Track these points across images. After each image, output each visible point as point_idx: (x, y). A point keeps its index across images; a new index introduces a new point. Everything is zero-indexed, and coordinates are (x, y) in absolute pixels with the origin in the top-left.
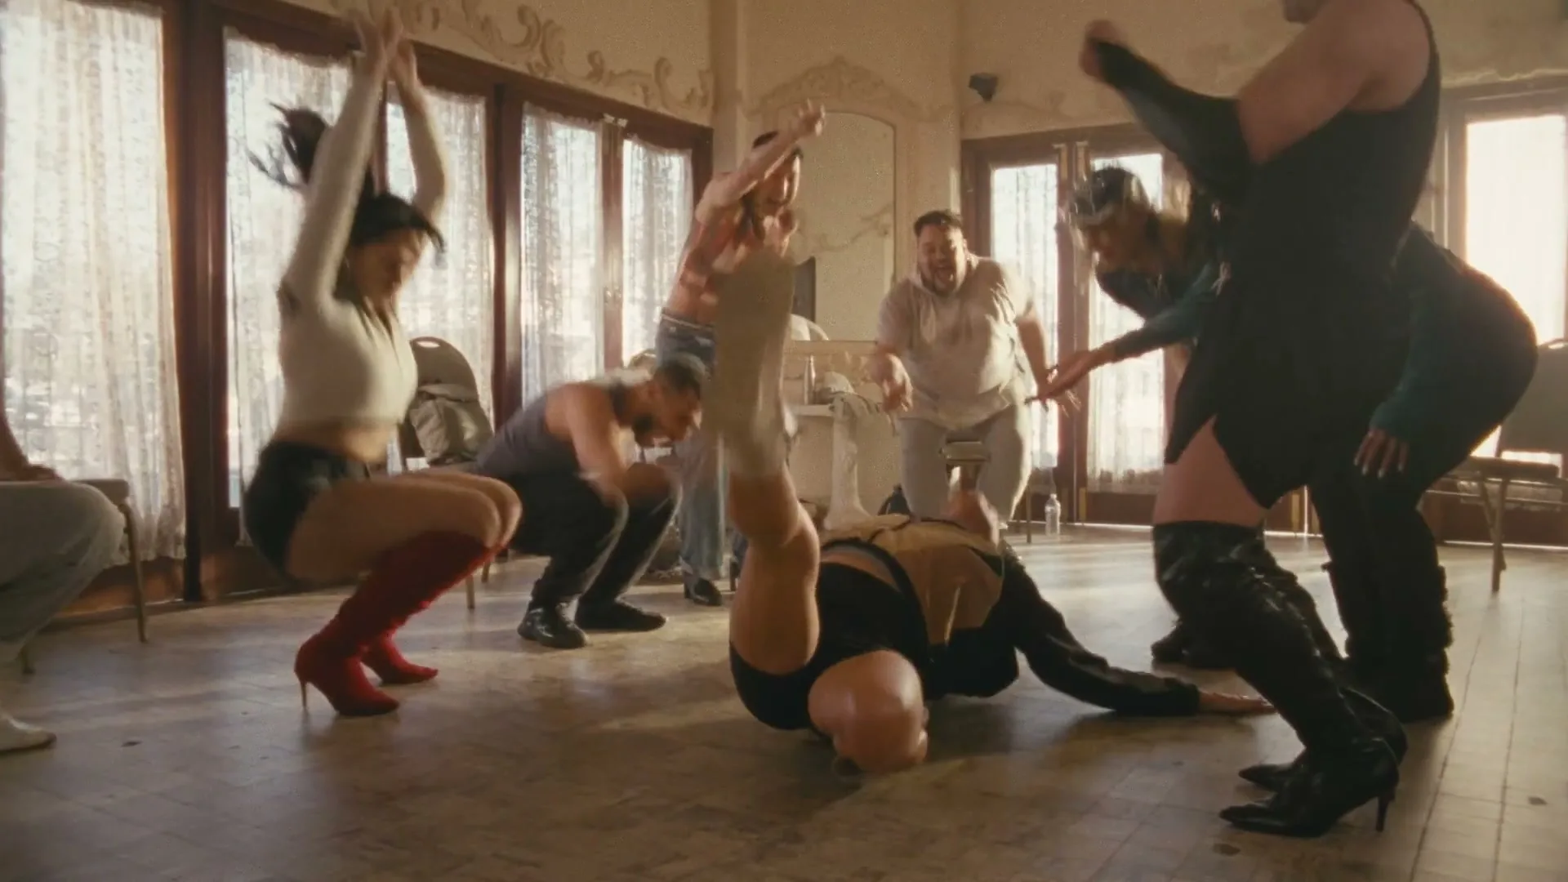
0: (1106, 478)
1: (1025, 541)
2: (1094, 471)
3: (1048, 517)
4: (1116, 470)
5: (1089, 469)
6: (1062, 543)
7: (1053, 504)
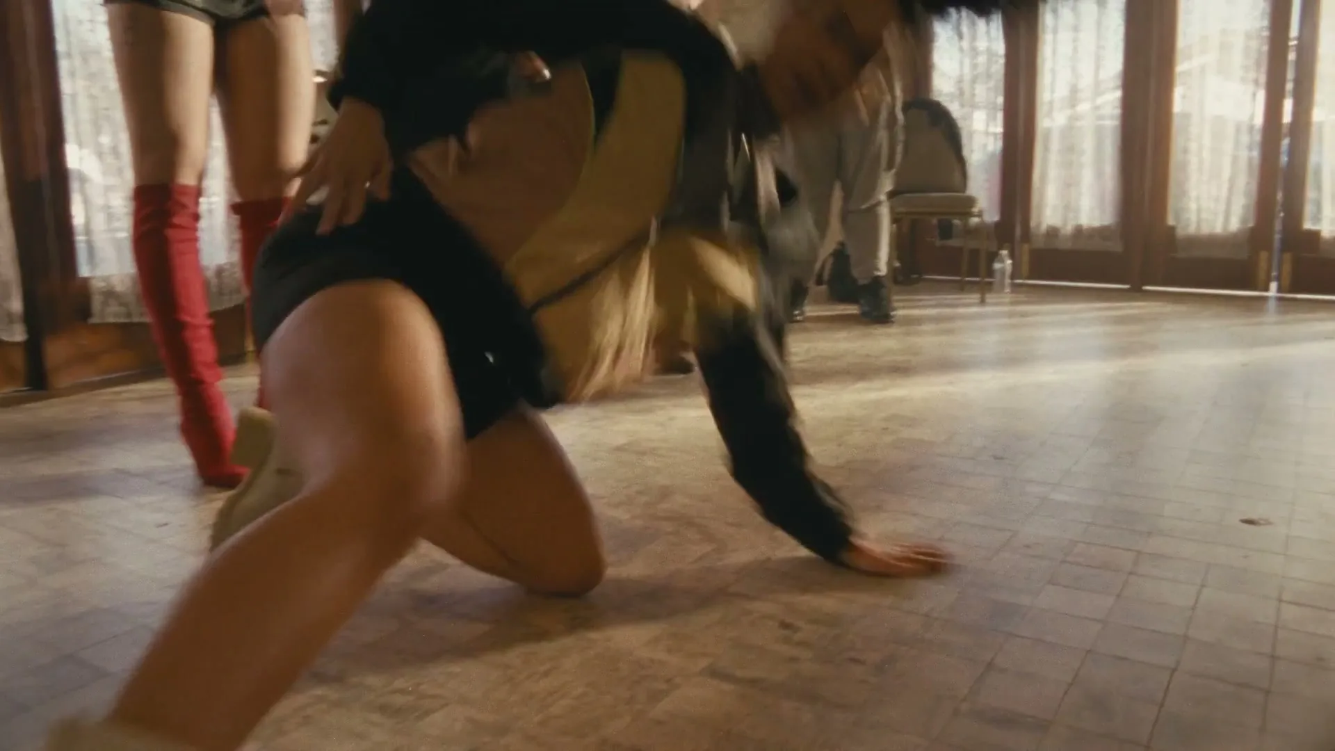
0: (1053, 233)
1: (977, 301)
2: (1039, 225)
3: (998, 275)
4: (1065, 224)
5: (1033, 223)
6: (1012, 303)
7: (1002, 261)
